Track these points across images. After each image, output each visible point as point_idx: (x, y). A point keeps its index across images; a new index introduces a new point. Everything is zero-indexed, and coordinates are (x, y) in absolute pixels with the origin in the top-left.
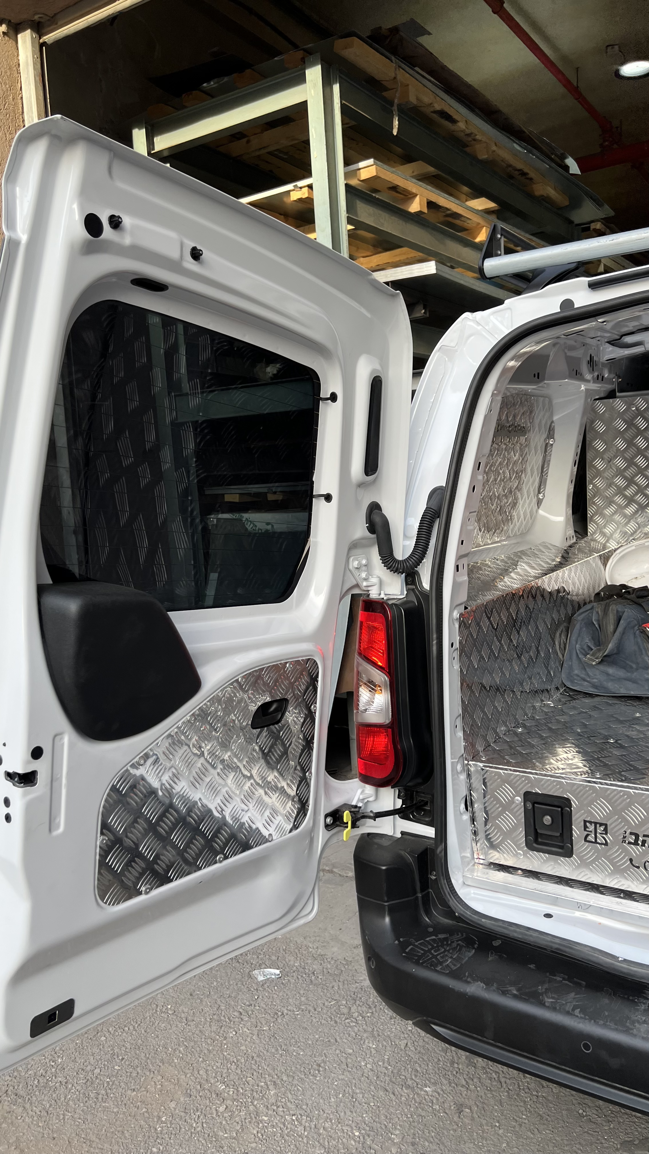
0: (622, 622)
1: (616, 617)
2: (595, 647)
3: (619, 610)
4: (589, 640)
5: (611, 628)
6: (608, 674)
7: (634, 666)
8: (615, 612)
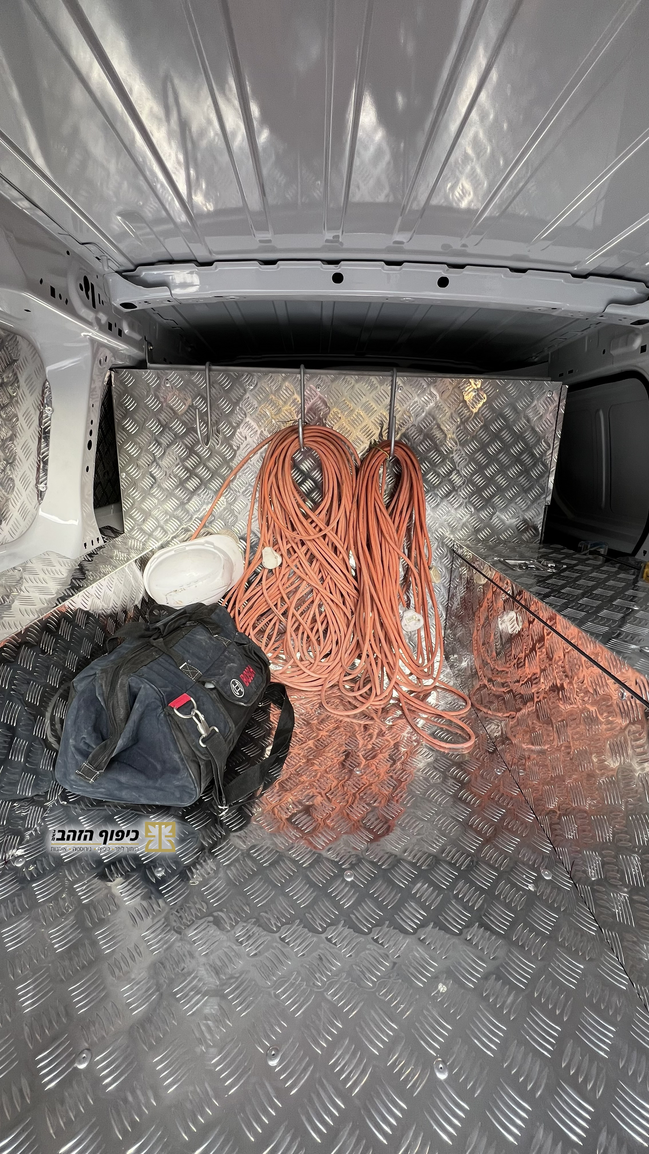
0: (136, 705)
1: (127, 696)
2: (97, 745)
3: (133, 684)
4: (88, 733)
5: (121, 713)
6: (119, 782)
7: (159, 767)
8: (126, 688)
